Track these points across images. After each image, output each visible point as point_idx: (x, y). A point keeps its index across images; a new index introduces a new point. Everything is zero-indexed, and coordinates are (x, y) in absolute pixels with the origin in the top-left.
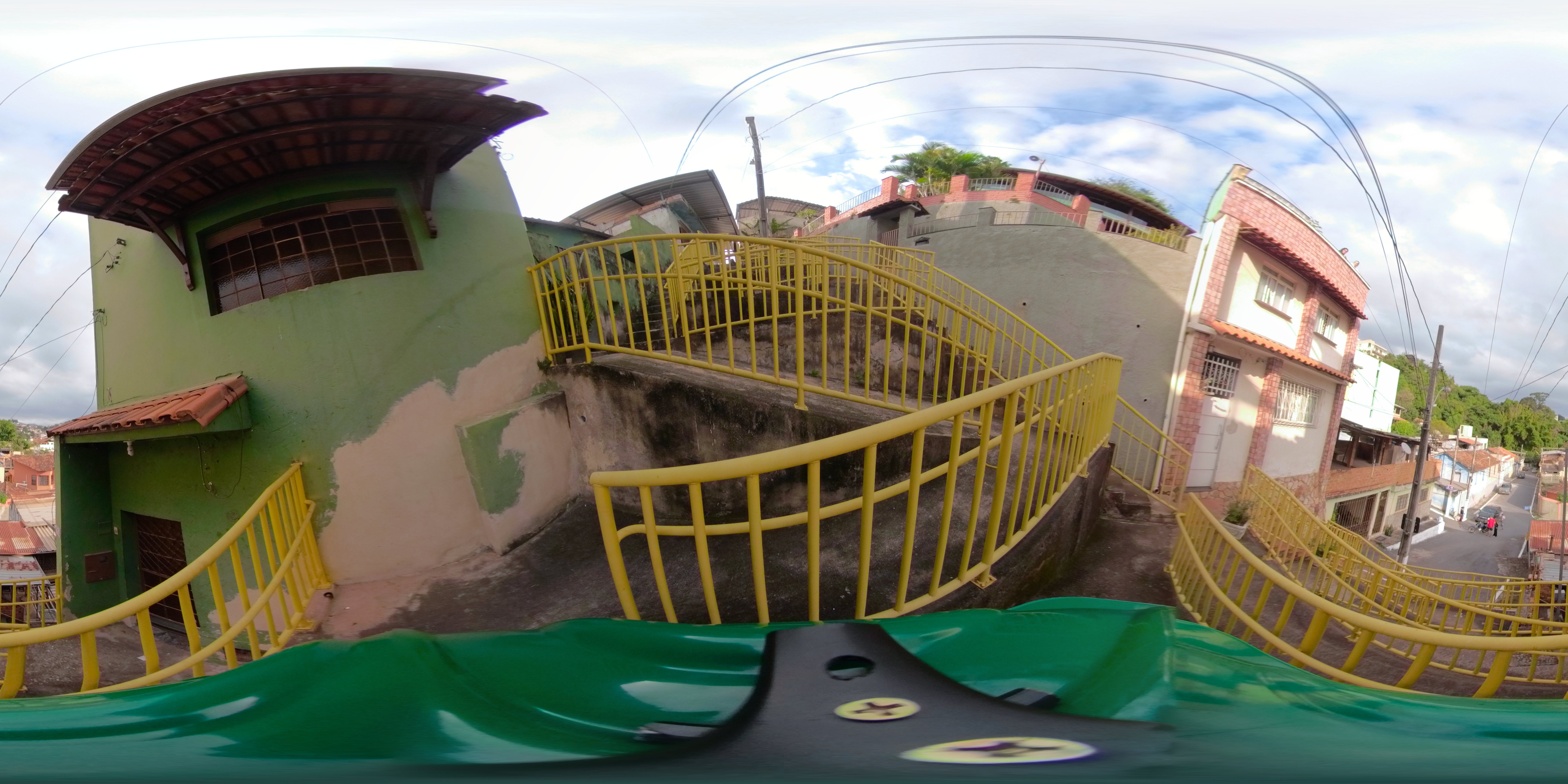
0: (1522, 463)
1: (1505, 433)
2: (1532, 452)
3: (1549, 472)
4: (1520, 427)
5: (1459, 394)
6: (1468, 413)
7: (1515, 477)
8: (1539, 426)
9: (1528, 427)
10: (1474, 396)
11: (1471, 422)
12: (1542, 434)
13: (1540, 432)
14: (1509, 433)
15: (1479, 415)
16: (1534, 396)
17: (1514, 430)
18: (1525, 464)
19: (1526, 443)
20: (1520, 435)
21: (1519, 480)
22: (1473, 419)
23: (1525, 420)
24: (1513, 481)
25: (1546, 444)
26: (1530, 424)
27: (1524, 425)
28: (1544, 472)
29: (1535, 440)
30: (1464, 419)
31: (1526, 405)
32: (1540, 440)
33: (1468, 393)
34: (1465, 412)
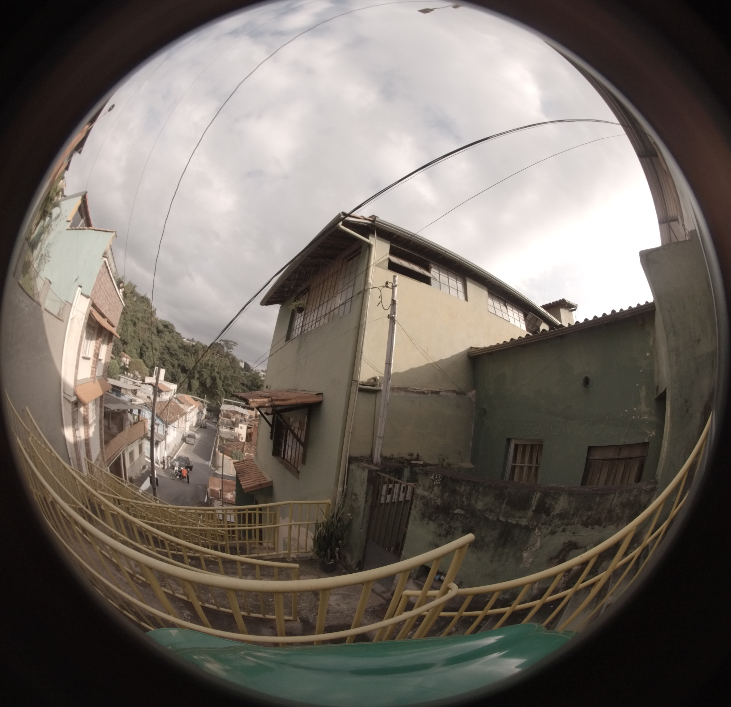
0: (205, 412)
1: (192, 379)
2: (214, 401)
3: (227, 427)
4: (206, 374)
5: (157, 328)
6: (162, 351)
7: (199, 426)
8: (223, 376)
9: (212, 375)
10: (170, 333)
11: (165, 363)
12: (225, 385)
13: (223, 382)
14: (196, 378)
15: (173, 356)
16: (224, 343)
17: (199, 376)
18: (207, 412)
19: (210, 390)
20: (205, 382)
21: (202, 429)
22: (166, 360)
23: (211, 367)
24: (197, 430)
25: (228, 395)
26: (215, 372)
27: (209, 373)
28: (223, 426)
29: (217, 389)
30: (159, 359)
31: (214, 352)
32: (223, 390)
33: (165, 329)
34: (159, 349)
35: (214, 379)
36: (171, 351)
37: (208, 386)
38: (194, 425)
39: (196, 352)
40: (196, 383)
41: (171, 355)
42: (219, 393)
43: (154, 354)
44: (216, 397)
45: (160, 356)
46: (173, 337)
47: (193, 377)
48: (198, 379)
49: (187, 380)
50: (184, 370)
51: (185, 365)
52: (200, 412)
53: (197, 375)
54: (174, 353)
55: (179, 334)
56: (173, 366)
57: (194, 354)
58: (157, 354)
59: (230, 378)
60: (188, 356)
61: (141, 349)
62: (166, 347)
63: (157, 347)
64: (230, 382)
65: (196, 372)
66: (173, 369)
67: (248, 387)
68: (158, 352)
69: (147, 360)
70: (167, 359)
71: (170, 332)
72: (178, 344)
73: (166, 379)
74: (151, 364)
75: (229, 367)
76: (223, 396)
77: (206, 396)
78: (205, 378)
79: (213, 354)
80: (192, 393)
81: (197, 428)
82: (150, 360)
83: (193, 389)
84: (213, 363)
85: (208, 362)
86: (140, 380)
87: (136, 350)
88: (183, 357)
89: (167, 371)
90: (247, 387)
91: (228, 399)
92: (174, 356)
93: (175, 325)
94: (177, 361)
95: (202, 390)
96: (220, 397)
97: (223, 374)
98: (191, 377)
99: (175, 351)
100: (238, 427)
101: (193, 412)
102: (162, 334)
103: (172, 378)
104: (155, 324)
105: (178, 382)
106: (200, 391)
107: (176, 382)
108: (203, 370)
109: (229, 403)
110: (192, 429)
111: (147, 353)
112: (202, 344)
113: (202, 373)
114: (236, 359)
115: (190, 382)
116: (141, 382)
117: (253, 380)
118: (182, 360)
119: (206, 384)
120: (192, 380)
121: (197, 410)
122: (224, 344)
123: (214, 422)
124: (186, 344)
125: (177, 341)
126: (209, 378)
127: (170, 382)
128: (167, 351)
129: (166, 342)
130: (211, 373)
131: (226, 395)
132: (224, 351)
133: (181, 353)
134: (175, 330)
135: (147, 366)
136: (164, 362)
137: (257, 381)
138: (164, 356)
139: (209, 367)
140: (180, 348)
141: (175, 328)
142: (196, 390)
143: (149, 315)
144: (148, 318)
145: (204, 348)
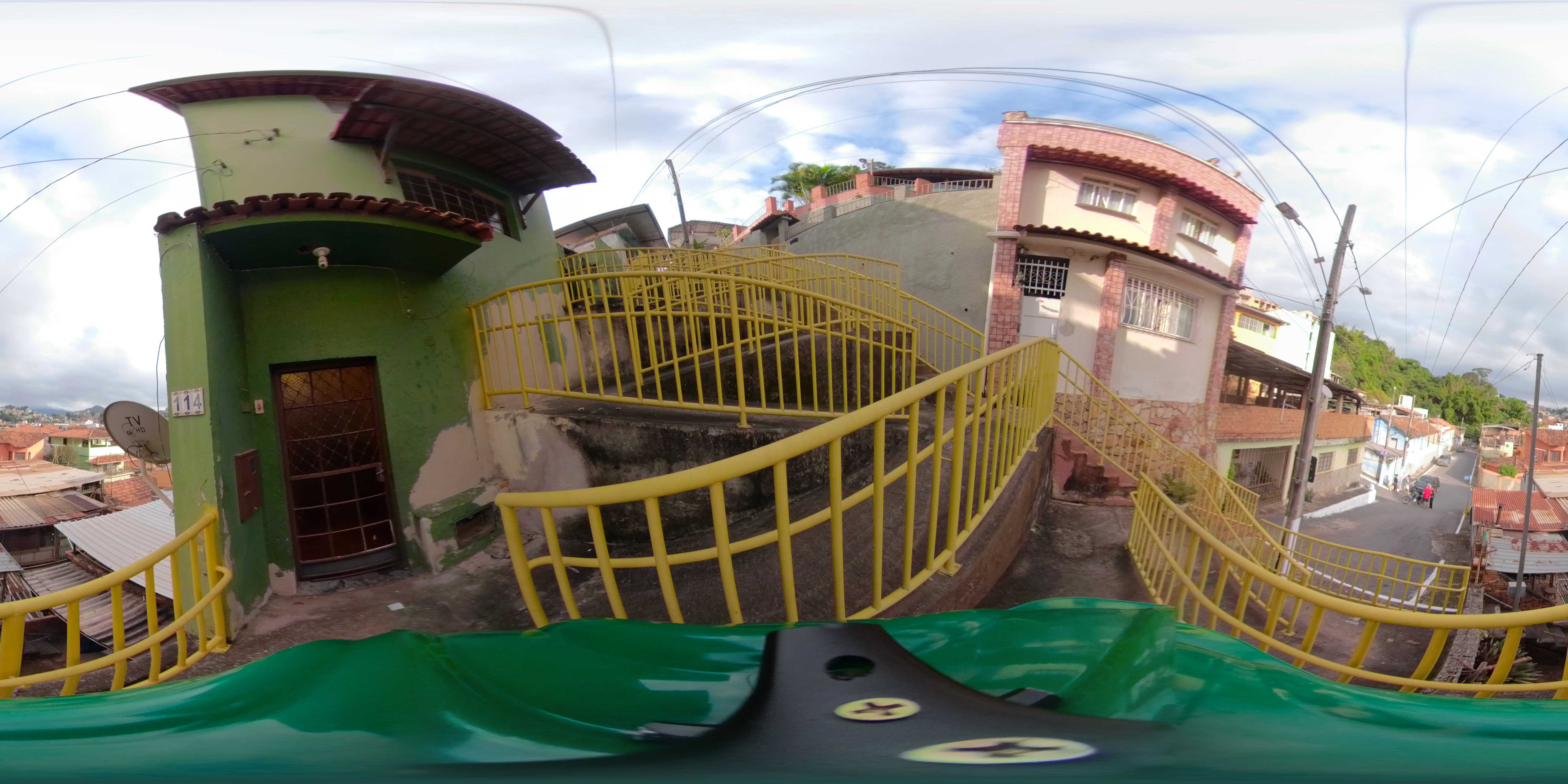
2: (1472, 428)
3: (1490, 447)
4: (1461, 401)
5: (1400, 366)
6: (1409, 386)
7: (1455, 449)
8: (1481, 401)
9: (1469, 401)
12: (1483, 410)
13: (1482, 408)
14: (1450, 406)
16: (1477, 372)
17: (1455, 404)
18: (1464, 439)
19: (1467, 417)
20: (1461, 409)
21: (1459, 453)
23: (1467, 394)
24: (1452, 453)
26: (1472, 398)
27: (1465, 400)
28: (1485, 446)
29: (1475, 415)
32: (1481, 415)
33: (1409, 366)
35: (1471, 405)
36: (1419, 384)
37: (1464, 413)
38: (1449, 449)
39: (1448, 383)
40: (1450, 412)
41: (1419, 387)
42: (1478, 418)
44: (1474, 423)
45: (1404, 386)
46: (1419, 372)
47: (1448, 406)
48: (1453, 407)
49: (1440, 410)
50: (1437, 401)
51: (1437, 396)
52: (1457, 437)
53: (1451, 404)
54: (1423, 385)
55: (1427, 369)
56: (1423, 398)
57: (1446, 385)
59: (1488, 403)
60: (1438, 387)
61: (1383, 386)
62: (1412, 380)
64: (1488, 407)
65: (1450, 401)
67: (1508, 410)
70: (1414, 389)
71: (1415, 368)
72: (1426, 378)
73: (1414, 405)
75: (1486, 394)
76: (1482, 422)
77: (1464, 422)
78: (1461, 405)
79: (1467, 381)
80: (1446, 417)
81: (1453, 451)
82: (1394, 391)
84: (1468, 390)
85: (1463, 390)
88: (1434, 388)
90: (1506, 410)
95: (1458, 417)
96: (1479, 423)
99: (1423, 382)
100: (1503, 446)
101: (1449, 436)
102: (1406, 371)
103: (1420, 403)
104: (1396, 362)
105: (1428, 408)
106: (1456, 418)
108: (1458, 397)
109: (1489, 428)
110: (1446, 452)
112: (1453, 375)
113: (1457, 401)
118: (1431, 390)
119: (1463, 411)
120: (1445, 408)
121: (1453, 434)
123: (1472, 446)
125: (1425, 375)
126: (1465, 405)
127: (1418, 407)
128: (1414, 383)
130: (1467, 400)
131: (1486, 422)
136: (1410, 392)
139: (1465, 395)
140: (1429, 381)
141: (1421, 363)
142: (1451, 418)
143: (1388, 355)
144: (1386, 358)
145: (1456, 378)
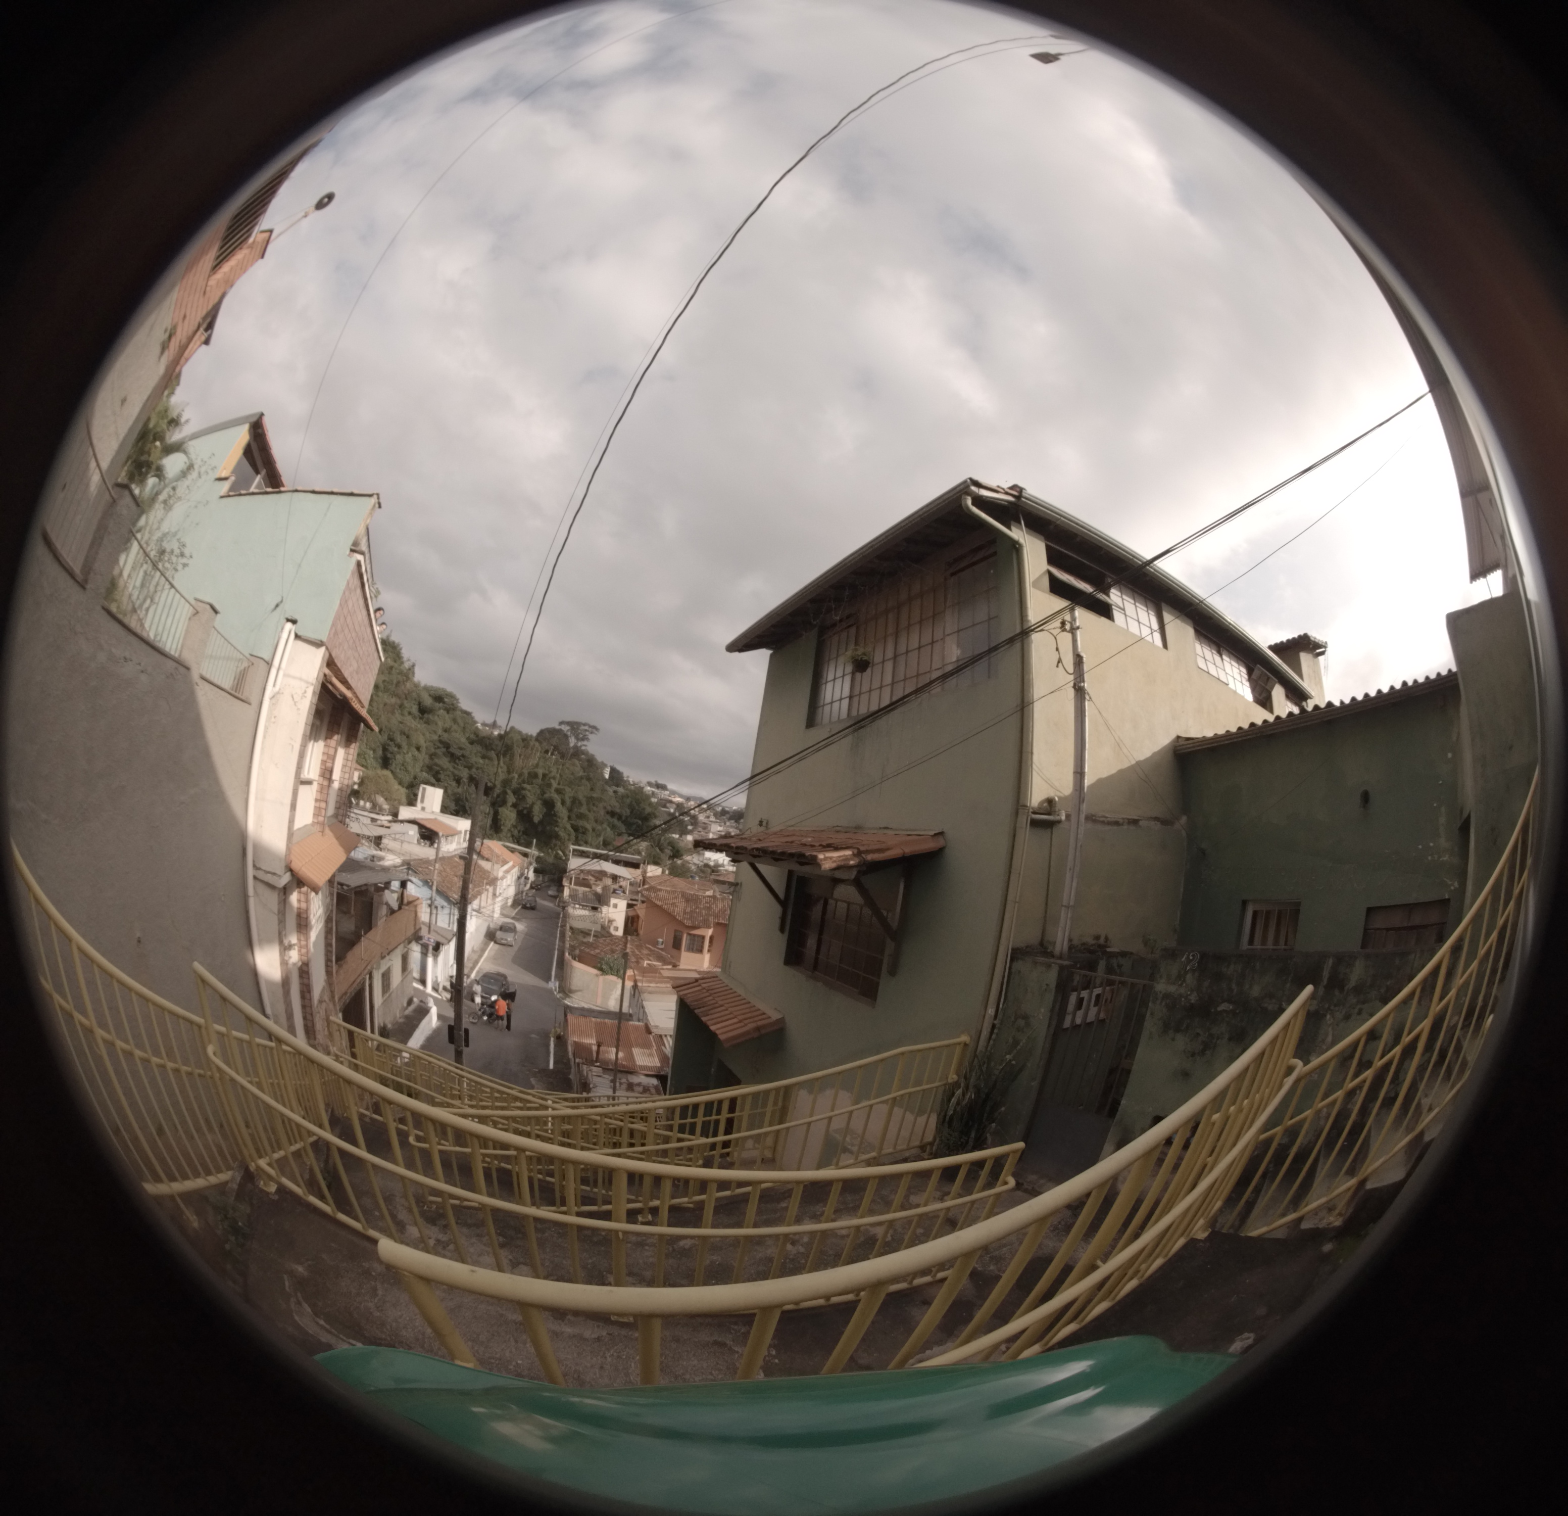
0: (531, 875)
1: (500, 806)
2: (550, 851)
3: (583, 906)
4: (531, 794)
5: (419, 704)
6: (433, 750)
7: (519, 904)
8: (570, 798)
9: (546, 796)
10: (448, 713)
11: (439, 776)
12: (573, 816)
13: (570, 810)
14: (509, 804)
15: (457, 761)
16: (568, 728)
17: (517, 799)
18: (535, 876)
19: (540, 829)
20: (530, 810)
21: (527, 911)
22: (443, 769)
23: (543, 779)
24: (516, 914)
25: (580, 838)
26: (552, 790)
27: (538, 792)
28: (575, 904)
29: (558, 826)
30: (425, 768)
31: (547, 748)
32: (569, 827)
33: (437, 704)
34: (427, 748)
35: (549, 805)
36: (451, 750)
37: (536, 819)
38: (510, 902)
39: (508, 748)
40: (509, 815)
41: (453, 757)
42: (562, 834)
43: (415, 759)
44: (554, 841)
45: (427, 761)
46: (455, 721)
47: (504, 803)
48: (514, 806)
49: (489, 810)
50: (483, 788)
51: (485, 778)
52: (521, 876)
53: (511, 799)
54: (459, 753)
55: (468, 714)
56: (458, 781)
57: (504, 755)
58: (423, 757)
59: (584, 801)
60: (490, 759)
61: (385, 749)
62: (441, 742)
63: (422, 742)
64: (584, 810)
65: (509, 792)
66: (458, 787)
67: (623, 818)
68: (423, 754)
69: (398, 770)
70: (445, 767)
71: (448, 711)
72: (467, 735)
73: (445, 809)
74: (407, 779)
75: (582, 778)
76: (569, 840)
77: (535, 841)
78: (531, 803)
79: (547, 752)
80: (502, 835)
81: (517, 910)
82: (407, 771)
83: (502, 827)
84: (547, 772)
85: (536, 770)
86: (387, 815)
87: (374, 751)
88: (481, 761)
89: (445, 792)
90: (620, 818)
91: (579, 845)
92: (460, 760)
93: (458, 696)
94: (466, 770)
95: (522, 829)
96: (563, 843)
97: (569, 793)
98: (497, 803)
99: (461, 749)
100: (607, 904)
101: (509, 876)
102: (430, 716)
103: (456, 806)
104: (414, 695)
105: (469, 815)
106: (519, 832)
107: (467, 815)
108: (525, 786)
109: (582, 854)
110: (505, 912)
111: (398, 756)
112: (520, 733)
113: (523, 792)
114: (596, 760)
115: (496, 814)
116: (390, 818)
117: (634, 803)
118: (477, 769)
119: (533, 816)
120: (500, 809)
121: (515, 872)
122: (568, 731)
123: (551, 896)
124: (484, 734)
125: (464, 728)
126: (539, 803)
127: (452, 814)
128: (444, 750)
129: (440, 732)
130: (543, 793)
131: (577, 837)
132: (568, 744)
133: (476, 754)
134: (459, 705)
135: (400, 783)
136: (438, 773)
137: (642, 805)
138: (436, 760)
139: (539, 781)
140: (472, 743)
141: (460, 701)
142: (509, 830)
143: (400, 678)
144: (398, 683)
145: (525, 740)
